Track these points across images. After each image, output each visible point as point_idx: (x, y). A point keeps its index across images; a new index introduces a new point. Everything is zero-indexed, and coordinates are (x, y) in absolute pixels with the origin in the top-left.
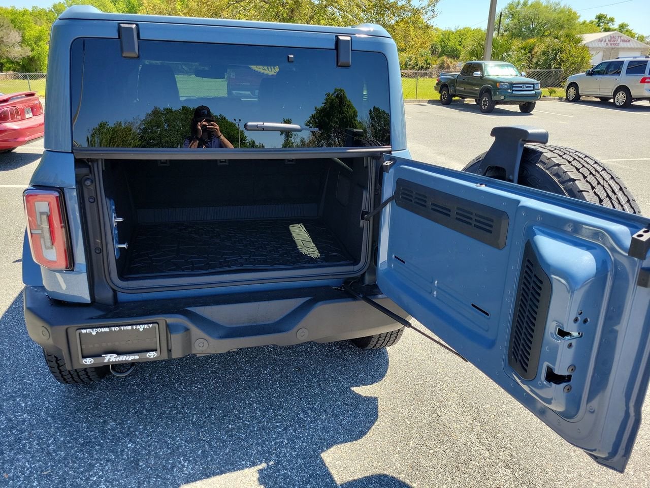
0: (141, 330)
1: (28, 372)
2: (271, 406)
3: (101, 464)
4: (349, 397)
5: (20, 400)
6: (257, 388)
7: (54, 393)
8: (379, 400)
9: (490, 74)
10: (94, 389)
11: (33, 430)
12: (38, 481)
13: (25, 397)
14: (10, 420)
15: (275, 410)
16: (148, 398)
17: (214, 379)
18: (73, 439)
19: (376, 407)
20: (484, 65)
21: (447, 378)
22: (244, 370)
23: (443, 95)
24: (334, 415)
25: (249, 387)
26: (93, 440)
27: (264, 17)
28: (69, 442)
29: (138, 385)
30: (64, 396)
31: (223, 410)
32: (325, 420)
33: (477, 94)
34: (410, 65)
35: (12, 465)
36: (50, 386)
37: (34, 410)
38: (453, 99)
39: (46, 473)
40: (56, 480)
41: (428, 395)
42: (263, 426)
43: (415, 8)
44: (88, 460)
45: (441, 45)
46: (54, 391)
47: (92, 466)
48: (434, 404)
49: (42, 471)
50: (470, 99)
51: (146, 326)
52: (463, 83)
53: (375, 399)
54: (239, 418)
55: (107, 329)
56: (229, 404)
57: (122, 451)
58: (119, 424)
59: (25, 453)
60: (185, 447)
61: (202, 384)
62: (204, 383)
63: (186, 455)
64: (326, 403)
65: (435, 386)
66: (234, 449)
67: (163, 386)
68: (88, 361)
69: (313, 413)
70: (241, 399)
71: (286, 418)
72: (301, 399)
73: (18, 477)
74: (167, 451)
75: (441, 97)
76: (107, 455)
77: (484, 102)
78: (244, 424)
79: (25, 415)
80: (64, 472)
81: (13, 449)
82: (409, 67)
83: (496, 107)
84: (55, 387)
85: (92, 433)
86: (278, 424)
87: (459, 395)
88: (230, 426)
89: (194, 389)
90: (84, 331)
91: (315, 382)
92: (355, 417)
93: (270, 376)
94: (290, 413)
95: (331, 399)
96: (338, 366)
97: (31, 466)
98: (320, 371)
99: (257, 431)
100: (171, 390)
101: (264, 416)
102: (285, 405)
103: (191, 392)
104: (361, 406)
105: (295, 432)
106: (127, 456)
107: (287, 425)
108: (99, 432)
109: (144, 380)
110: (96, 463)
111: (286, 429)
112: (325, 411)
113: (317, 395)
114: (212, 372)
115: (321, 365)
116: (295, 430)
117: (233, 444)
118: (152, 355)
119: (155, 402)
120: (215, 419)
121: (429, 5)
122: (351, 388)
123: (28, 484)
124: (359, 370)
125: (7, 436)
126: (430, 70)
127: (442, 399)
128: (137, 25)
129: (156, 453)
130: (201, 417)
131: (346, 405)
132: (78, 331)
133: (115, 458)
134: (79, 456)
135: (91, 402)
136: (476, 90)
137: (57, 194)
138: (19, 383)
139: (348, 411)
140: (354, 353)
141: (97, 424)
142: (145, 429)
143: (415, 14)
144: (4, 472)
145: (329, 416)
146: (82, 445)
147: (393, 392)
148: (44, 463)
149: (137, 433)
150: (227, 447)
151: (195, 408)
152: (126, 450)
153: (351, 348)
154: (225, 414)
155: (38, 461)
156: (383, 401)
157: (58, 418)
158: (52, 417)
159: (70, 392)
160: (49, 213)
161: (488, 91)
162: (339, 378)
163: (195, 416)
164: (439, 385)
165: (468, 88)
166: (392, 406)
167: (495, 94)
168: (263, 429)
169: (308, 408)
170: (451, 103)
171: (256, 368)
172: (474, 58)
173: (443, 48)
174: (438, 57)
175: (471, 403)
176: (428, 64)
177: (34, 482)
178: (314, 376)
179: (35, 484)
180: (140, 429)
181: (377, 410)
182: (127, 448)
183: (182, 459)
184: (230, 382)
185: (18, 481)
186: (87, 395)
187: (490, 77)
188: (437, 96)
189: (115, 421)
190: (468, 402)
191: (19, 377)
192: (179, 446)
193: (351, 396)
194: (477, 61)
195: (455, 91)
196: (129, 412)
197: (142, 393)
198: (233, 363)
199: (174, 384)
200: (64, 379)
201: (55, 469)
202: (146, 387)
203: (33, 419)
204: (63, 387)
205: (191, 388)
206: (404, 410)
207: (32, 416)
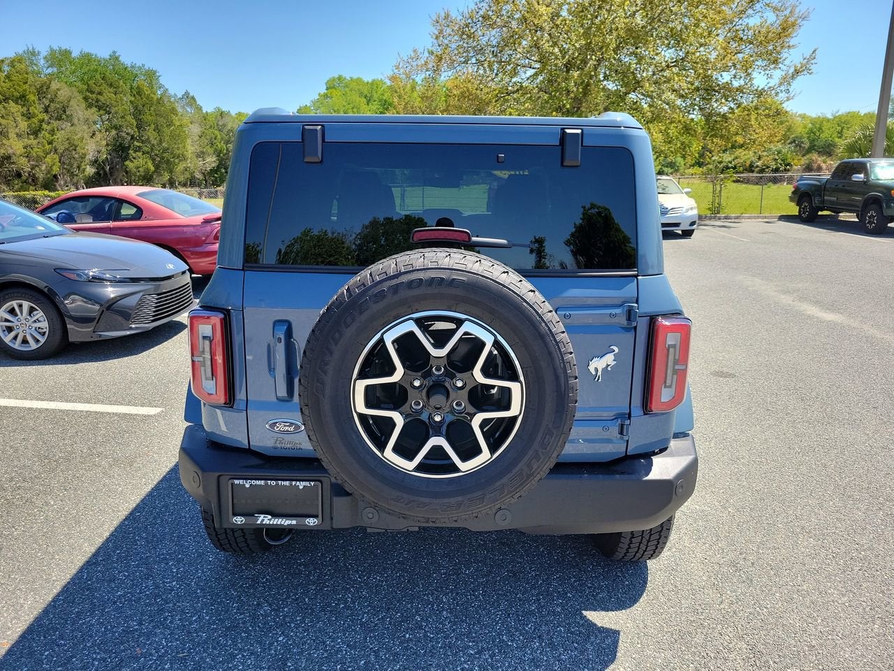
0: (301, 487)
1: (188, 533)
2: (466, 617)
3: (243, 656)
4: (579, 623)
5: (172, 565)
6: (452, 591)
7: (210, 561)
8: (622, 634)
9: (880, 177)
10: (254, 563)
11: (179, 602)
12: (171, 664)
13: (179, 561)
14: (157, 587)
15: (470, 625)
16: (314, 583)
17: (399, 571)
18: (219, 620)
19: (615, 644)
20: (870, 164)
21: (736, 619)
22: (440, 565)
23: (803, 209)
24: (552, 645)
25: (442, 588)
26: (241, 625)
27: (542, 111)
28: (214, 623)
29: (305, 566)
30: (221, 566)
31: (402, 614)
32: (537, 649)
33: (858, 207)
34: (757, 166)
35: (148, 640)
36: (208, 552)
37: (185, 579)
38: (820, 213)
39: (181, 655)
40: (191, 665)
41: (699, 639)
42: (450, 643)
43: (760, 89)
44: (231, 648)
45: (808, 137)
46: (210, 559)
47: (233, 656)
48: (707, 654)
49: (178, 653)
50: (848, 214)
51: (307, 484)
52: (836, 190)
53: (617, 633)
54: (421, 627)
55: (262, 482)
56: (412, 606)
57: (271, 644)
58: (274, 610)
59: (164, 628)
60: (346, 653)
61: (382, 576)
62: (386, 575)
63: (345, 663)
64: (543, 627)
65: (713, 628)
66: (406, 667)
67: (335, 571)
68: (239, 520)
69: (521, 637)
70: (428, 603)
71: (483, 637)
72: (509, 614)
73: (151, 654)
74: (323, 654)
75: (800, 211)
76: (252, 645)
77: (870, 217)
78: (426, 636)
79: (174, 583)
80: (202, 658)
81: (152, 621)
82: (756, 170)
83: (889, 225)
84: (213, 555)
85: (242, 616)
86: (471, 644)
87: (749, 647)
88: (408, 636)
89: (372, 580)
90: (236, 482)
91: (533, 595)
92: (582, 653)
93: (473, 577)
94: (490, 632)
95: (552, 622)
96: (570, 578)
97: (167, 644)
98: (543, 581)
99: (441, 648)
100: (344, 577)
101: (454, 630)
102: (486, 620)
103: (367, 585)
104: (592, 638)
105: (492, 659)
106: (275, 651)
107: (482, 648)
108: (250, 616)
109: (314, 560)
110: (238, 654)
111: (479, 652)
112: (539, 637)
113: (532, 613)
114: (399, 562)
115: (547, 574)
116: (492, 657)
117: (405, 659)
118: (311, 522)
119: (321, 589)
120: (390, 623)
121: (781, 84)
122: (583, 612)
123: (159, 665)
124: (600, 587)
125: (150, 605)
126: (790, 174)
127: (721, 648)
128: (323, 126)
129: (309, 654)
130: (373, 618)
131: (572, 633)
132: (231, 481)
133: (261, 652)
134: (222, 642)
135: (249, 579)
136: (857, 201)
137: (222, 316)
138: (175, 545)
139: (573, 643)
140: (597, 562)
141: (249, 606)
142: (303, 621)
143: (759, 97)
144: (138, 646)
145: (544, 644)
146: (228, 629)
147: (645, 626)
148: (181, 643)
149: (293, 625)
150: (398, 662)
151: (368, 606)
152: (276, 644)
153: (594, 555)
154: (405, 619)
155: (177, 640)
156: (627, 637)
157: (208, 592)
158: (202, 590)
159: (228, 562)
160: (212, 338)
161: (876, 202)
162: (569, 595)
163: (366, 615)
164: (719, 627)
165: (844, 198)
166: (639, 646)
167: (889, 207)
168: (450, 647)
169: (517, 630)
170: (816, 220)
171: (456, 565)
172: (856, 154)
173: (812, 141)
174: (803, 156)
175: (768, 661)
176: (786, 165)
177: (166, 664)
178: (533, 587)
179: (167, 667)
180: (297, 621)
181: (616, 647)
182: (277, 641)
183: (338, 667)
184: (418, 578)
185: (150, 660)
186: (246, 569)
187: (880, 182)
188: (794, 210)
189: (270, 605)
190: (764, 659)
191: (178, 537)
192: (339, 650)
193: (581, 622)
194: (860, 159)
195: (823, 201)
196: (289, 597)
197: (308, 576)
198: (427, 555)
199: (348, 570)
200: (221, 545)
201: (192, 653)
202: (315, 569)
203: (182, 589)
204: (222, 555)
205: (368, 578)
206: (657, 655)
207: (181, 585)
